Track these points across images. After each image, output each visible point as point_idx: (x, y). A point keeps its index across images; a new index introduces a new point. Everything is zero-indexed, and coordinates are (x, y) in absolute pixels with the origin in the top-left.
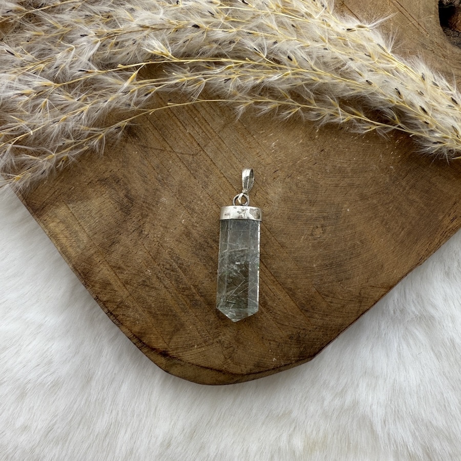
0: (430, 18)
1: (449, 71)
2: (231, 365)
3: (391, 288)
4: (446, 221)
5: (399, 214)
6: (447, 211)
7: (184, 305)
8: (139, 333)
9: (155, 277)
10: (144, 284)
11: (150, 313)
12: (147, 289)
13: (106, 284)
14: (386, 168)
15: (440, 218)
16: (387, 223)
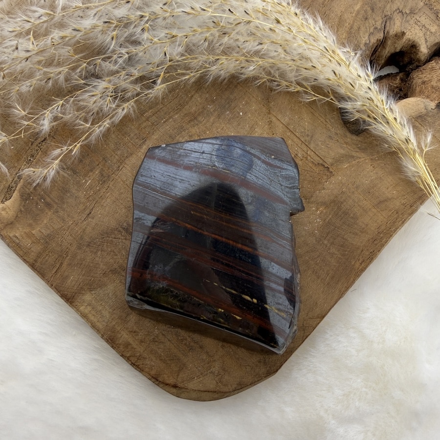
0: (334, 115)
1: (351, 155)
2: (222, 387)
3: (323, 317)
4: (357, 265)
5: (324, 264)
6: (357, 257)
7: (184, 351)
8: (156, 375)
9: (161, 334)
10: (154, 341)
11: (161, 360)
12: (157, 343)
13: (127, 345)
14: (313, 233)
15: (353, 263)
16: (316, 272)
